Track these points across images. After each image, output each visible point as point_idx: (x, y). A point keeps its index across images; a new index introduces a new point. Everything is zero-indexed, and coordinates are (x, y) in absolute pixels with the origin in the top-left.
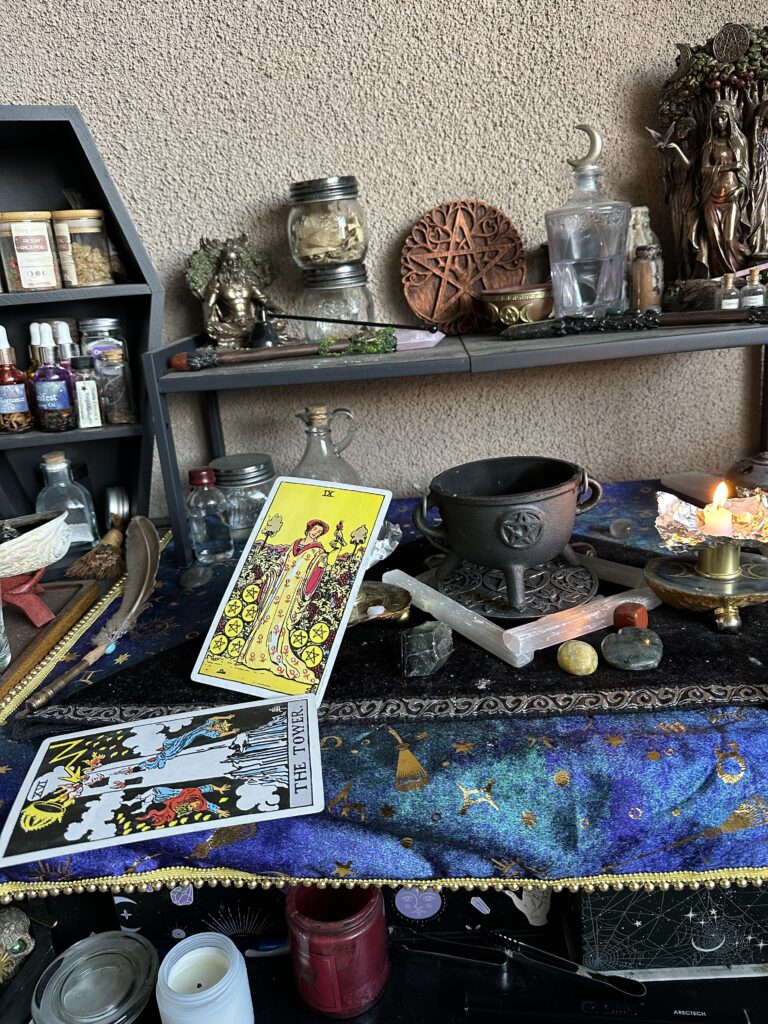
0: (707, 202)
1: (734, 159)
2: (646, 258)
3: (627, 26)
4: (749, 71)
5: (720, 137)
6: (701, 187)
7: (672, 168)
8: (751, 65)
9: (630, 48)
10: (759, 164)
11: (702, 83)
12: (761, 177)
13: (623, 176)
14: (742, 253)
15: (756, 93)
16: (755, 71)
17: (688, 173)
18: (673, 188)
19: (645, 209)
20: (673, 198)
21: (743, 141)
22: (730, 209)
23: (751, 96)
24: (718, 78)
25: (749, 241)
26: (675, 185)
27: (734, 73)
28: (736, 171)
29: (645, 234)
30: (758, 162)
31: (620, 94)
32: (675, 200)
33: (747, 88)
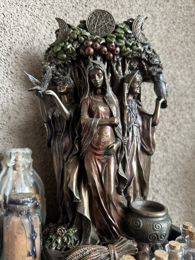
0: (86, 152)
1: (111, 115)
2: (19, 213)
3: (19, 11)
4: (116, 46)
5: (96, 94)
6: (80, 138)
7: (53, 116)
8: (118, 41)
9: (22, 27)
10: (129, 123)
11: (78, 50)
12: (130, 134)
13: (12, 119)
14: (121, 204)
15: (120, 68)
16: (121, 47)
17: (68, 122)
18: (54, 135)
19: (28, 151)
20: (54, 143)
21: (115, 100)
22: (108, 161)
23: (117, 69)
24: (92, 46)
25: (126, 192)
26: (56, 132)
27: (104, 44)
28: (114, 126)
29: (25, 177)
30: (128, 122)
31: (12, 55)
32: (56, 145)
33: (114, 61)
